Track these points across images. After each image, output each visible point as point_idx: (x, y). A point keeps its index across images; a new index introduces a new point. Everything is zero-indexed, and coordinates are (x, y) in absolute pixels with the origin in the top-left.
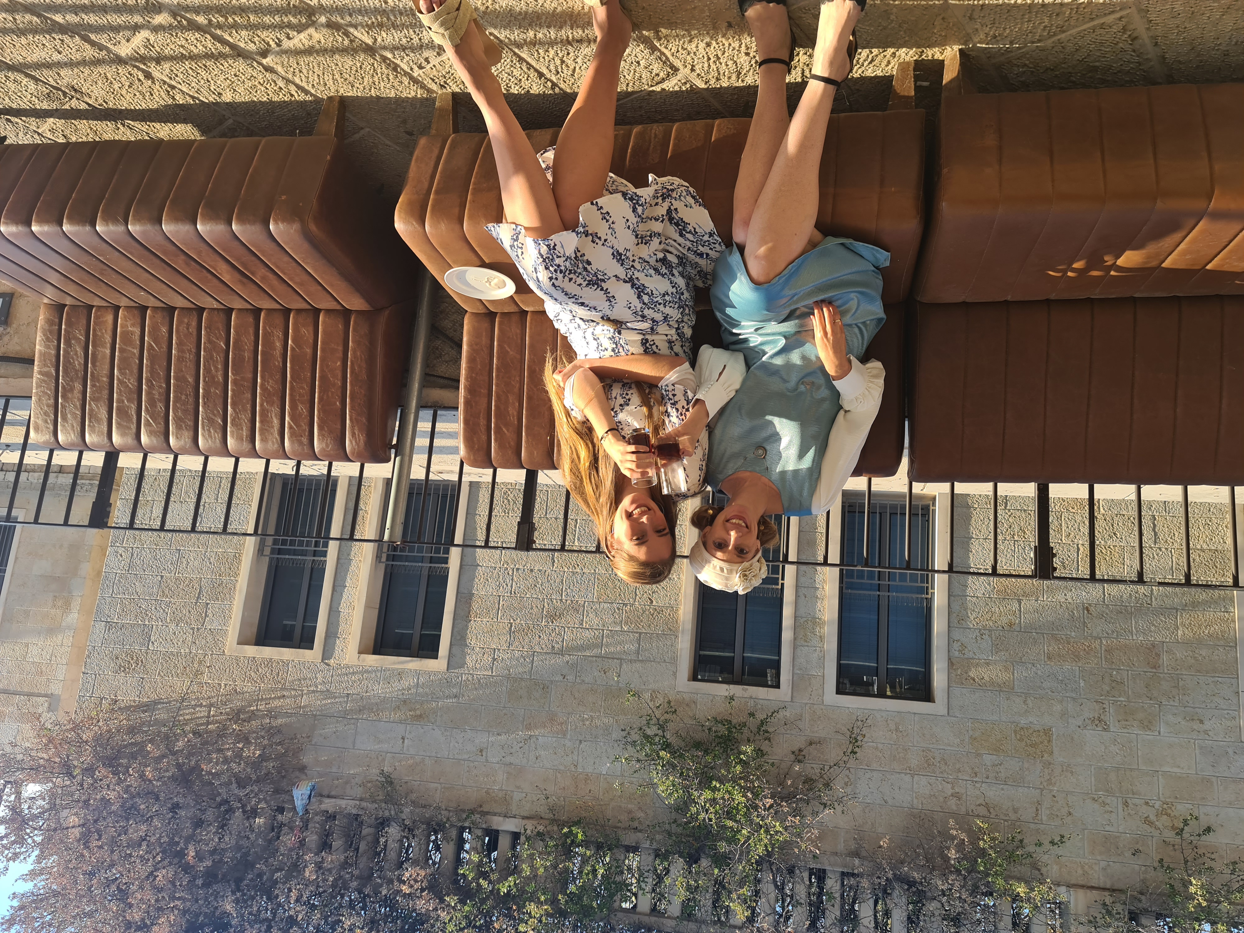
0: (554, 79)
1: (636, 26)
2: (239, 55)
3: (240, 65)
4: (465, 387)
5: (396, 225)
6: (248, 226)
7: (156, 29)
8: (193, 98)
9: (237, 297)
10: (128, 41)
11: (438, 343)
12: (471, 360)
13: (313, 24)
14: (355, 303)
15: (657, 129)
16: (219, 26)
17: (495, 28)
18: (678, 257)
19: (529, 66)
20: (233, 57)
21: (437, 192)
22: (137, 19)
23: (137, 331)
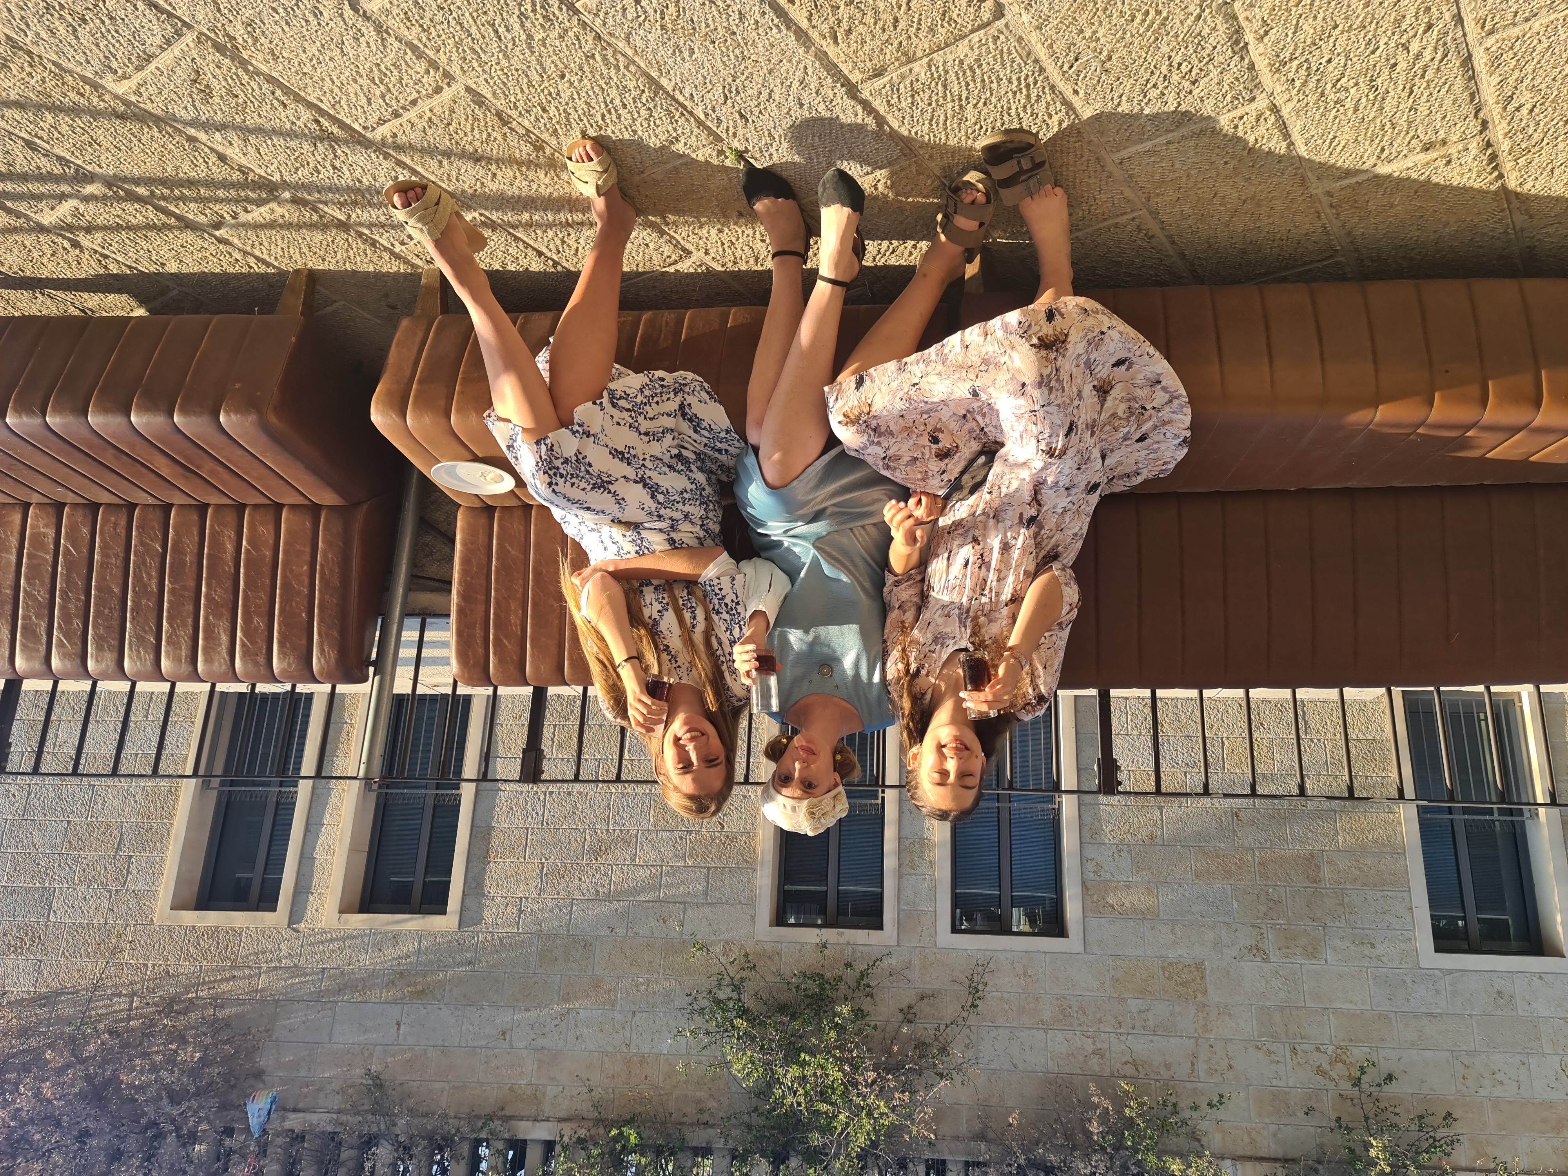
0: (555, 257)
1: (639, 212)
2: (187, 227)
3: (189, 236)
4: (459, 593)
5: (373, 418)
6: (194, 418)
7: (86, 199)
8: (130, 267)
9: (178, 493)
10: (52, 209)
11: (428, 538)
12: (465, 561)
13: (276, 199)
14: (327, 497)
15: (668, 316)
16: (164, 198)
17: (486, 209)
18: (695, 453)
19: (527, 245)
20: (179, 228)
21: (420, 382)
22: (65, 188)
23: (51, 532)
